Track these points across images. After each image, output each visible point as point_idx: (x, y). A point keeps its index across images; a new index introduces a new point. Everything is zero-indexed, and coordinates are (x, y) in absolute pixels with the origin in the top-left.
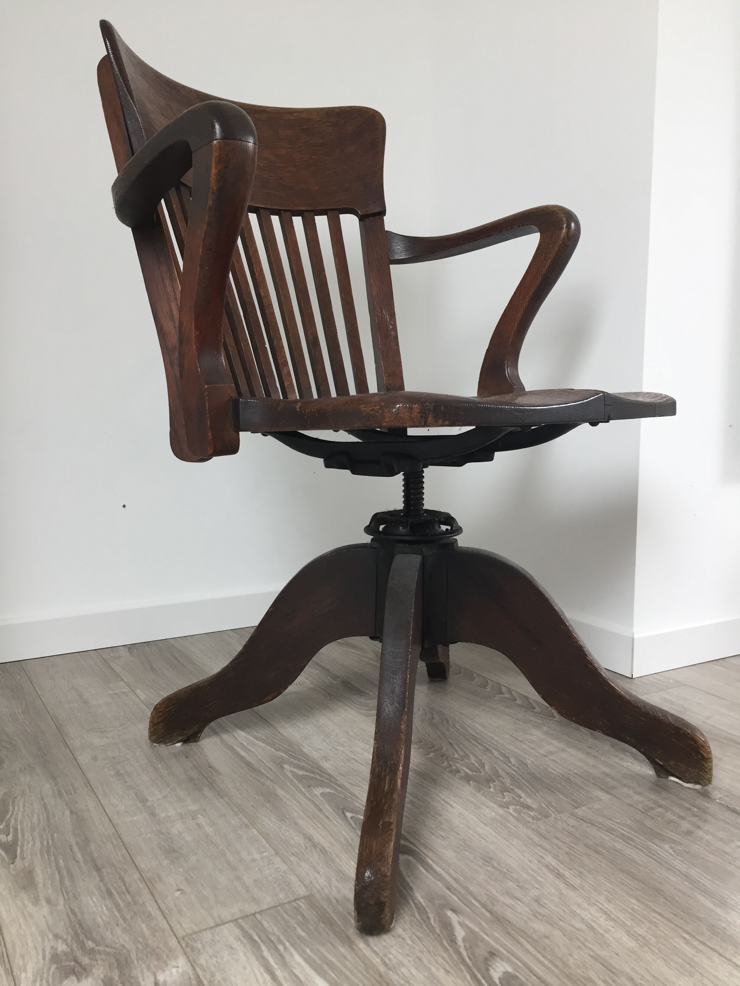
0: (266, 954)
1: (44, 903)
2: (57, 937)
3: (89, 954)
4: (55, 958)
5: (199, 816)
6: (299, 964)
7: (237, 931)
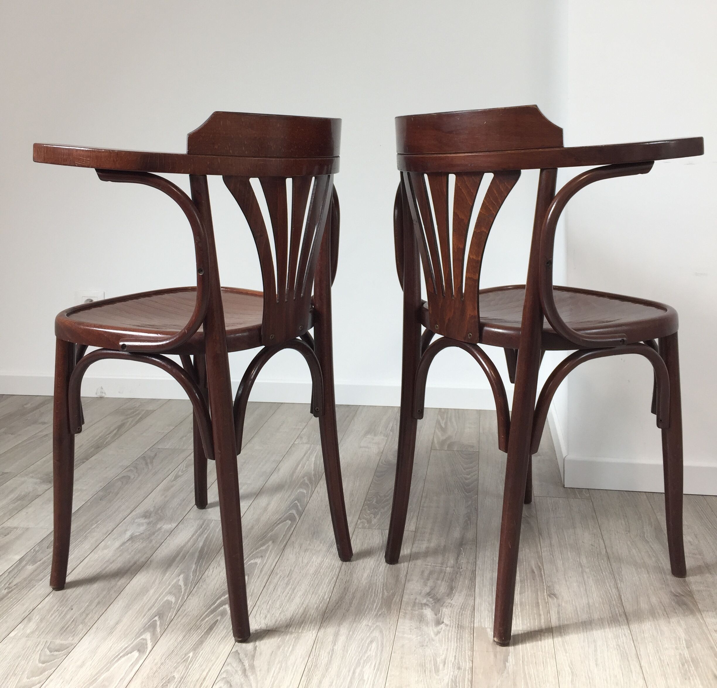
0: (199, 532)
1: (163, 497)
2: (155, 507)
3: (156, 513)
4: (147, 512)
5: (246, 485)
6: (203, 537)
7: (201, 523)
